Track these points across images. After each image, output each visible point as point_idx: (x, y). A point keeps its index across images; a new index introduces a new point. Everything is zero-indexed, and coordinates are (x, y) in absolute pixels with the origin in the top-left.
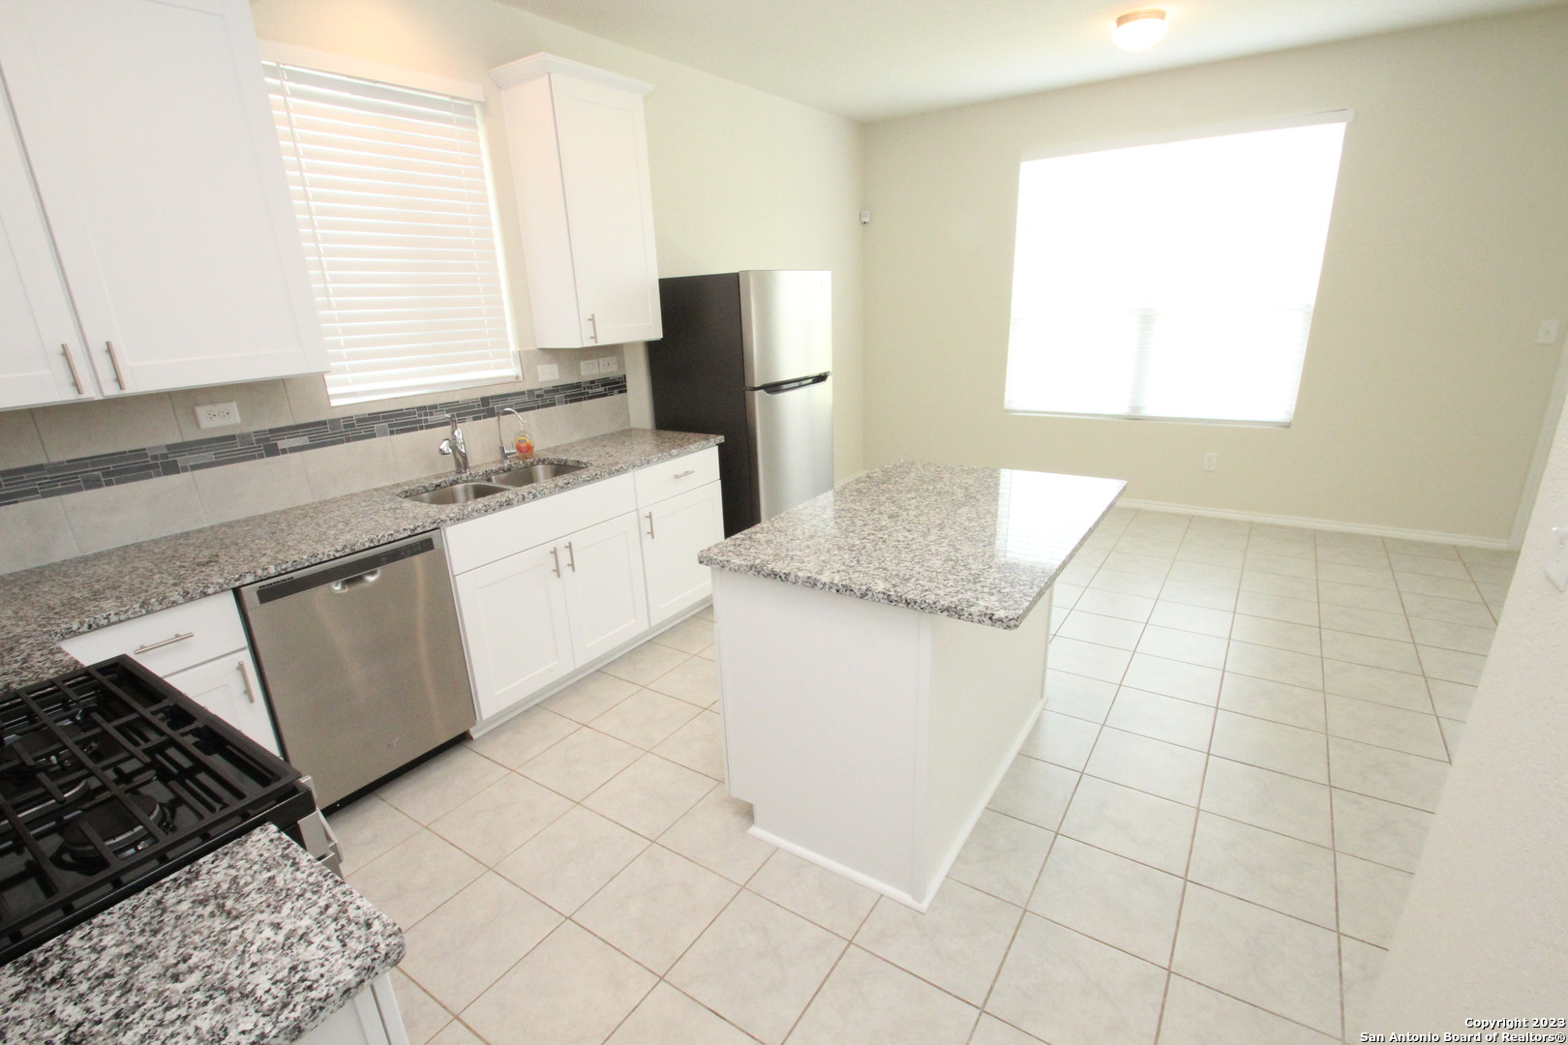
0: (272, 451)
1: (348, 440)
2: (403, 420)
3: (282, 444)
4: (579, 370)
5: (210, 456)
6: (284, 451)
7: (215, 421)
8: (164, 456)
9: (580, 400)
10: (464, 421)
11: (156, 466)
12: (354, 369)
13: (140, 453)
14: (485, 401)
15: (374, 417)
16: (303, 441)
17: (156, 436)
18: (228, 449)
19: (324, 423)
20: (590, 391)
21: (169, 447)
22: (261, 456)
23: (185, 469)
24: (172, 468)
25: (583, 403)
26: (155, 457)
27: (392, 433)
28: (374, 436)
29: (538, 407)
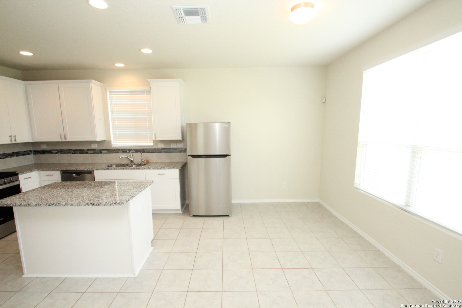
0: (101, 153)
1: (114, 153)
2: (124, 151)
3: (103, 152)
4: (170, 146)
5: (93, 152)
6: (103, 153)
7: (95, 147)
8: (86, 151)
9: (170, 152)
10: (138, 153)
11: (85, 152)
12: (119, 141)
13: (83, 150)
14: (143, 149)
15: (119, 150)
16: (107, 152)
17: (86, 148)
18: (95, 151)
19: (110, 149)
20: (173, 151)
21: (88, 150)
22: (100, 153)
23: (89, 153)
24: (87, 153)
25: (171, 153)
26: (85, 151)
27: (122, 153)
28: (119, 153)
29: (157, 153)
